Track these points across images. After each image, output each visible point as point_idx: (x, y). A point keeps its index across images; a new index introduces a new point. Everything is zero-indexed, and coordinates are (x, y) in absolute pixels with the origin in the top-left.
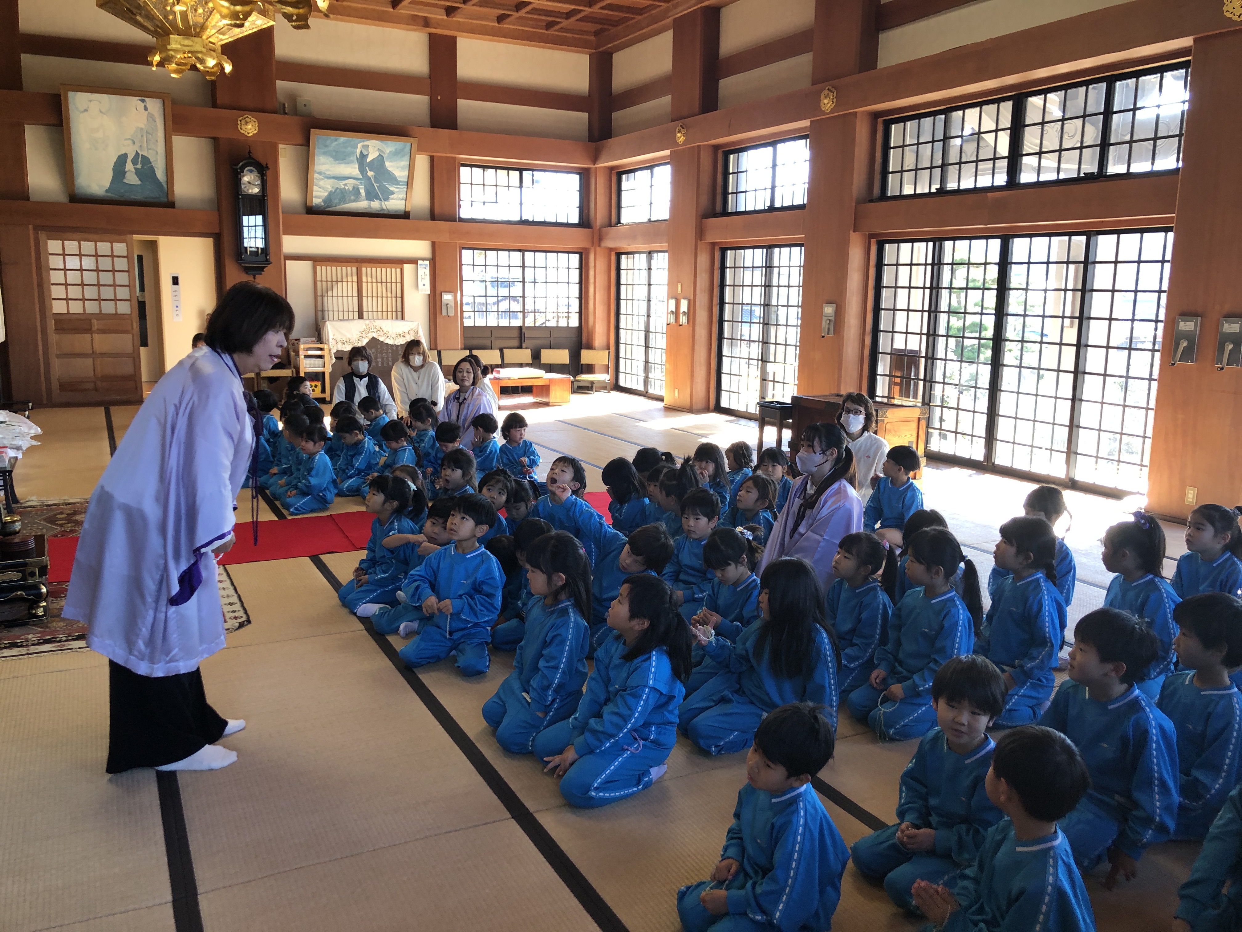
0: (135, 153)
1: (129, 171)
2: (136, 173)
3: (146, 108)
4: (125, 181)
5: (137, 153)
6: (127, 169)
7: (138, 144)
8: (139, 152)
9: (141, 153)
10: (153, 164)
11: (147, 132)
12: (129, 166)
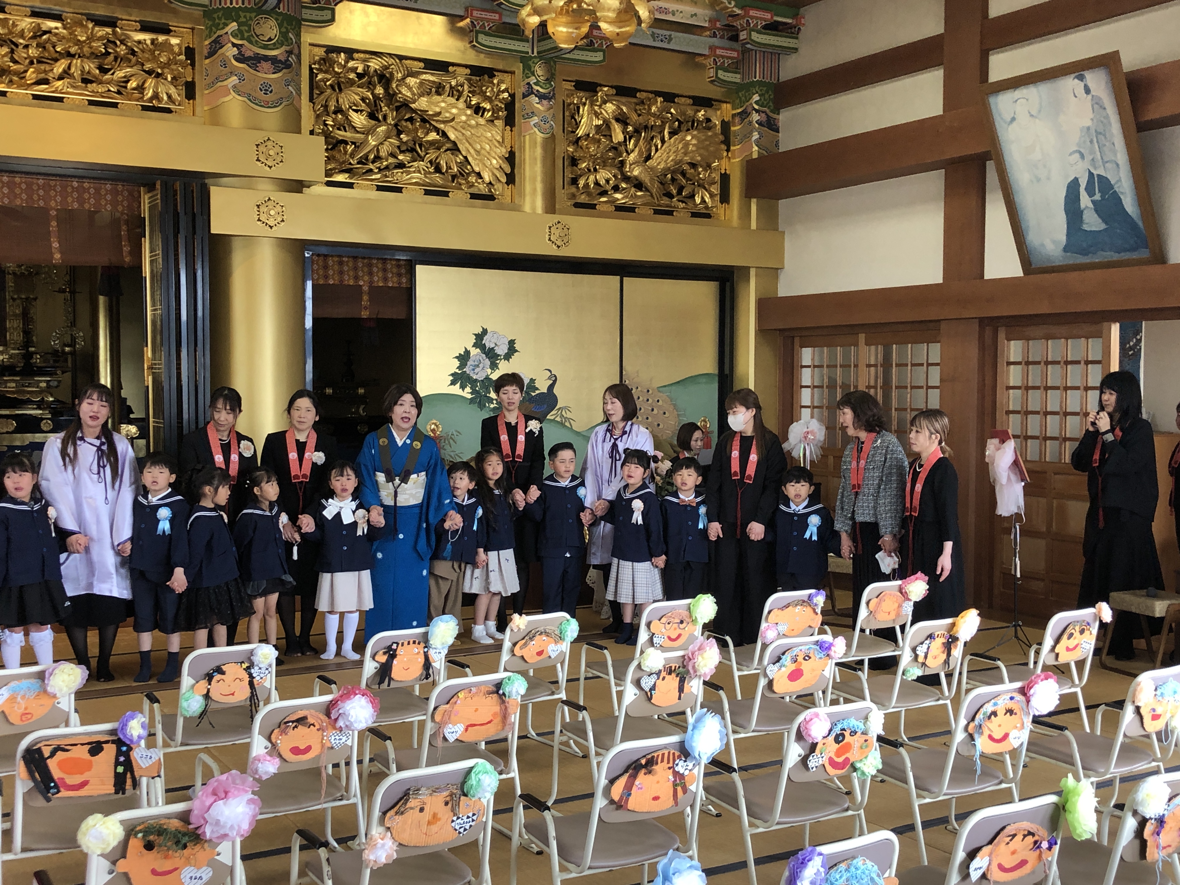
0: (1087, 174)
1: (1087, 207)
2: (1096, 211)
3: (1087, 91)
4: (1085, 227)
5: (1091, 174)
6: (1082, 206)
7: (1088, 158)
8: (1093, 171)
9: (1095, 173)
10: (1116, 188)
11: (1098, 133)
12: (1085, 201)
